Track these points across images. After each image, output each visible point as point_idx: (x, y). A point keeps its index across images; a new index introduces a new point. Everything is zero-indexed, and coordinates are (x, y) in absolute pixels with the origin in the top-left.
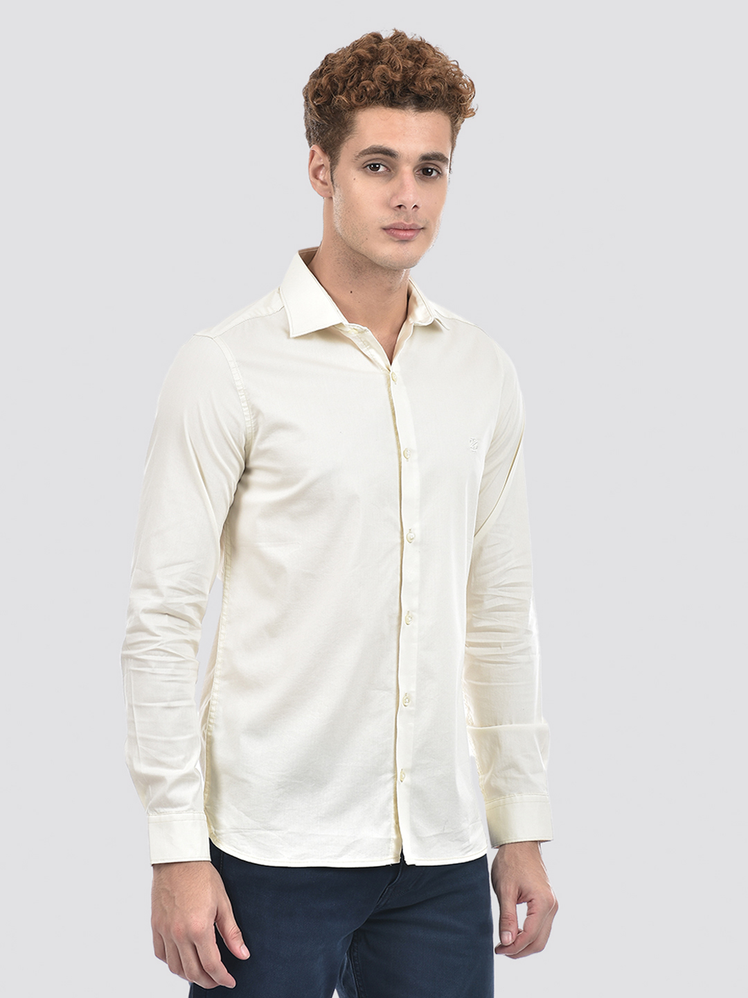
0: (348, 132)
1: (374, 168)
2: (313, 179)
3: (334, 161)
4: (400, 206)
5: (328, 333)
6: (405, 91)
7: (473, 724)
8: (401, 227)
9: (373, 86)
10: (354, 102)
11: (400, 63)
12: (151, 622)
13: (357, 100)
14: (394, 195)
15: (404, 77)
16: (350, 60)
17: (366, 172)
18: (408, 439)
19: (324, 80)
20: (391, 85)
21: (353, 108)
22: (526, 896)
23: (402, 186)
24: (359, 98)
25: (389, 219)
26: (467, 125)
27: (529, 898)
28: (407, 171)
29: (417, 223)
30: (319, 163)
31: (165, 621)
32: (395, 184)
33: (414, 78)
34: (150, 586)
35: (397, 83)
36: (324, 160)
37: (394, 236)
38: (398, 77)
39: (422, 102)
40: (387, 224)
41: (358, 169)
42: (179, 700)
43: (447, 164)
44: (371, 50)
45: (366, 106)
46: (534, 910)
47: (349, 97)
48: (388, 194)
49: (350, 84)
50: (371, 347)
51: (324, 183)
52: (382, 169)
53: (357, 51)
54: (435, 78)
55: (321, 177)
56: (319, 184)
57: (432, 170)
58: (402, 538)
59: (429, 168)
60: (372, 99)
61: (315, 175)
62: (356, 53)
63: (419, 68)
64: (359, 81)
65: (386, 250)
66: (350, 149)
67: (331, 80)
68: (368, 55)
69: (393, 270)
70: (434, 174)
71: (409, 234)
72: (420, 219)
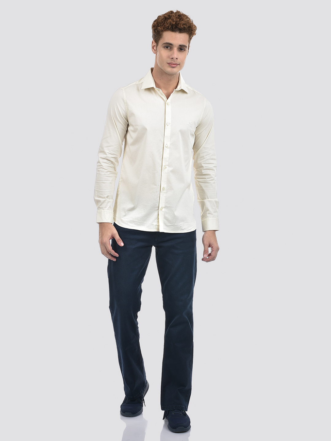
0: (161, 38)
1: (167, 47)
2: (153, 49)
3: (157, 45)
4: (172, 58)
5: (150, 89)
6: (176, 27)
7: (199, 199)
8: (172, 63)
9: (167, 26)
10: (162, 29)
11: (175, 20)
12: (101, 160)
13: (163, 29)
14: (171, 55)
15: (176, 23)
16: (163, 18)
17: (165, 48)
18: (168, 120)
19: (156, 23)
20: (172, 25)
21: (162, 31)
22: (211, 246)
23: (173, 53)
24: (164, 28)
25: (169, 61)
26: (194, 38)
27: (212, 246)
28: (175, 49)
29: (177, 63)
30: (154, 45)
31: (105, 161)
32: (172, 52)
33: (179, 23)
34: (103, 152)
35: (174, 25)
36: (155, 44)
37: (171, 66)
38: (174, 23)
39: (181, 31)
40: (168, 62)
41: (163, 47)
42: (106, 181)
43: (187, 48)
44: (169, 16)
45: (165, 30)
46: (214, 249)
47: (161, 28)
48: (170, 55)
49: (162, 24)
50: (163, 95)
51: (155, 50)
52: (169, 48)
53: (165, 15)
54: (184, 24)
55: (154, 49)
56: (154, 50)
57: (183, 49)
58: (164, 146)
59: (182, 48)
60: (167, 29)
61: (153, 48)
62: (165, 16)
63: (180, 21)
64: (164, 23)
65: (169, 70)
66: (161, 42)
67: (157, 23)
68: (168, 17)
69: (171, 75)
70: (183, 50)
71: (175, 66)
72: (178, 62)
